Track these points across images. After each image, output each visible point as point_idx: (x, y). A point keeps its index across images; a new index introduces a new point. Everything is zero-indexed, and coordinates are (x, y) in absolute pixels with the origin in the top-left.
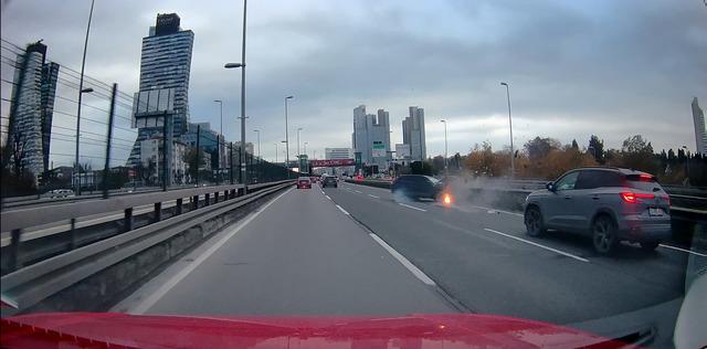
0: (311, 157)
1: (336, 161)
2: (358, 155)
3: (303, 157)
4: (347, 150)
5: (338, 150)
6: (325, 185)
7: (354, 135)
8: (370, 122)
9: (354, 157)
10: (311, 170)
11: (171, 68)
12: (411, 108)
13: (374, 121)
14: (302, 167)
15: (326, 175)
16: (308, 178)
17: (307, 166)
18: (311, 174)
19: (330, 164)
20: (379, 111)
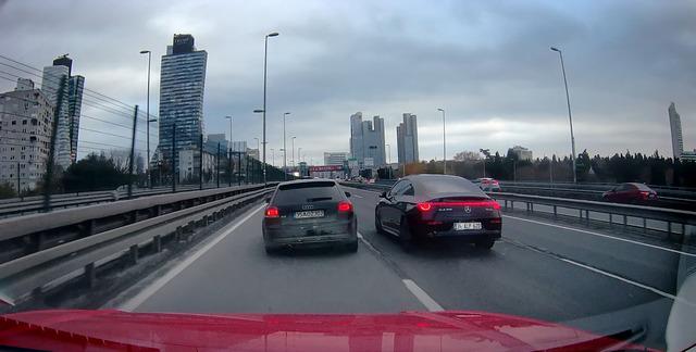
3: (303, 164)
4: (344, 153)
5: (335, 154)
7: (352, 140)
8: (366, 128)
10: (309, 174)
11: (188, 84)
12: (405, 115)
13: (370, 127)
14: (302, 172)
17: (306, 171)
19: (329, 168)
20: (375, 118)
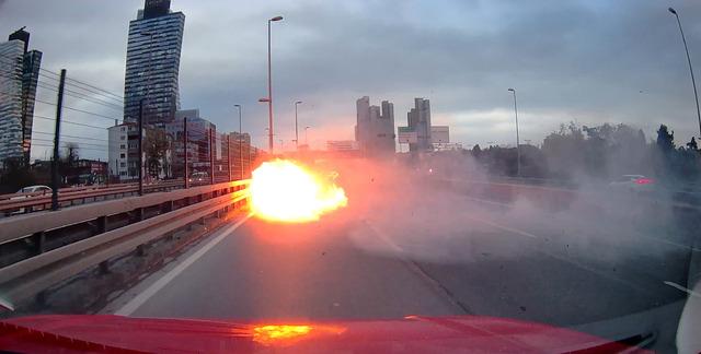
4: (348, 142)
7: (357, 127)
8: (374, 113)
11: (160, 53)
12: (416, 100)
13: (378, 113)
20: (383, 102)
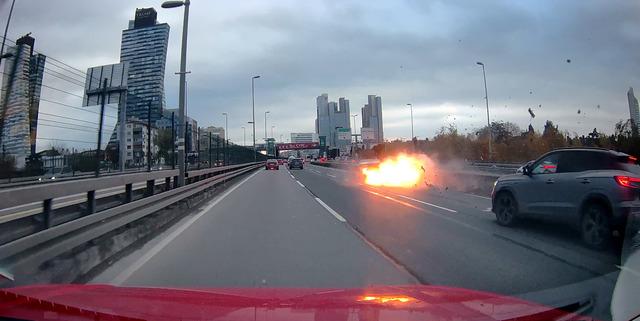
0: (277, 141)
1: (301, 145)
2: (322, 138)
3: (270, 141)
4: (310, 134)
5: (303, 134)
6: (291, 167)
7: (318, 121)
8: (332, 109)
9: (318, 141)
10: (277, 153)
11: (148, 59)
12: (370, 97)
13: (336, 109)
14: (269, 150)
15: (292, 157)
16: (276, 161)
17: (274, 149)
18: (277, 156)
19: (296, 146)
20: (340, 99)
